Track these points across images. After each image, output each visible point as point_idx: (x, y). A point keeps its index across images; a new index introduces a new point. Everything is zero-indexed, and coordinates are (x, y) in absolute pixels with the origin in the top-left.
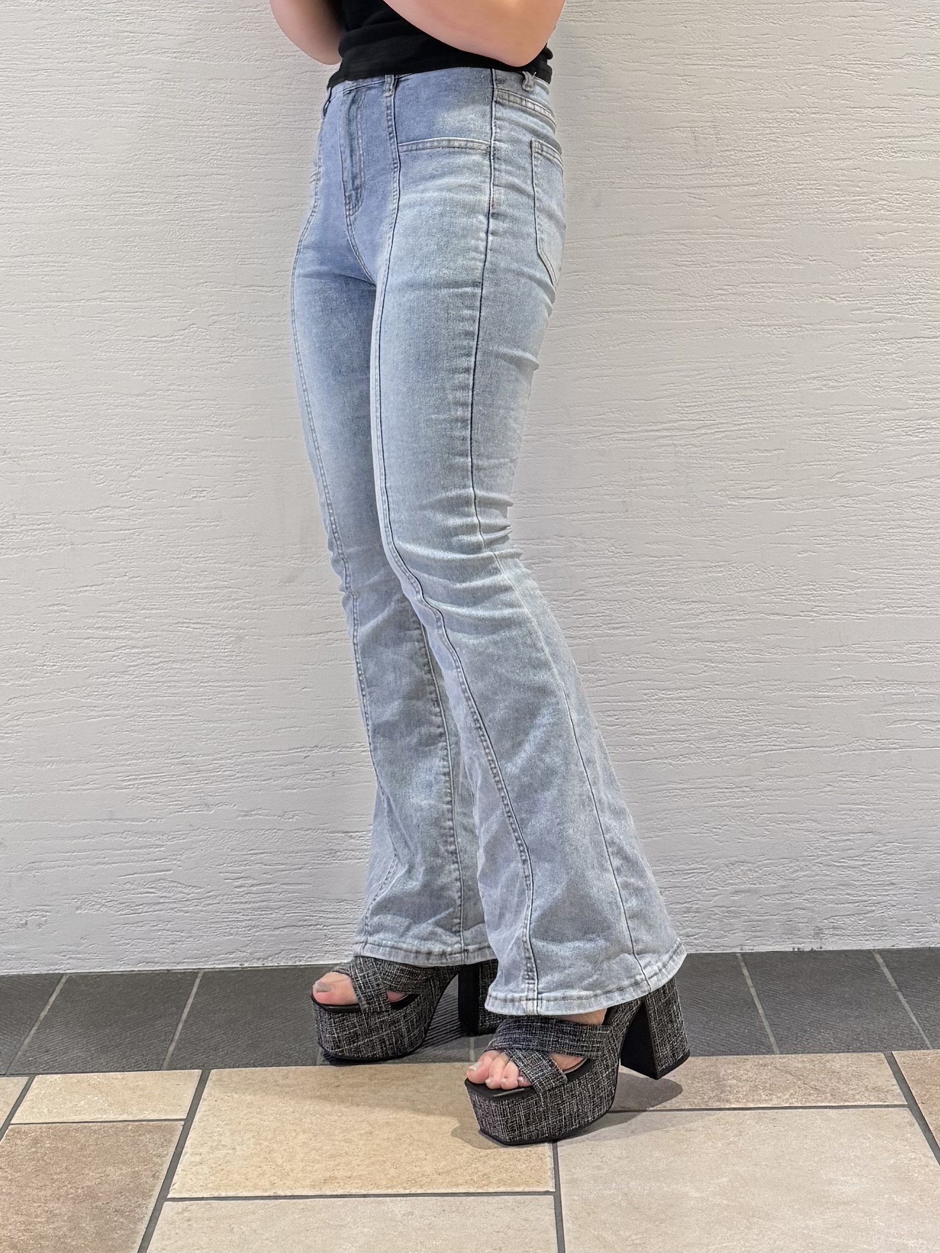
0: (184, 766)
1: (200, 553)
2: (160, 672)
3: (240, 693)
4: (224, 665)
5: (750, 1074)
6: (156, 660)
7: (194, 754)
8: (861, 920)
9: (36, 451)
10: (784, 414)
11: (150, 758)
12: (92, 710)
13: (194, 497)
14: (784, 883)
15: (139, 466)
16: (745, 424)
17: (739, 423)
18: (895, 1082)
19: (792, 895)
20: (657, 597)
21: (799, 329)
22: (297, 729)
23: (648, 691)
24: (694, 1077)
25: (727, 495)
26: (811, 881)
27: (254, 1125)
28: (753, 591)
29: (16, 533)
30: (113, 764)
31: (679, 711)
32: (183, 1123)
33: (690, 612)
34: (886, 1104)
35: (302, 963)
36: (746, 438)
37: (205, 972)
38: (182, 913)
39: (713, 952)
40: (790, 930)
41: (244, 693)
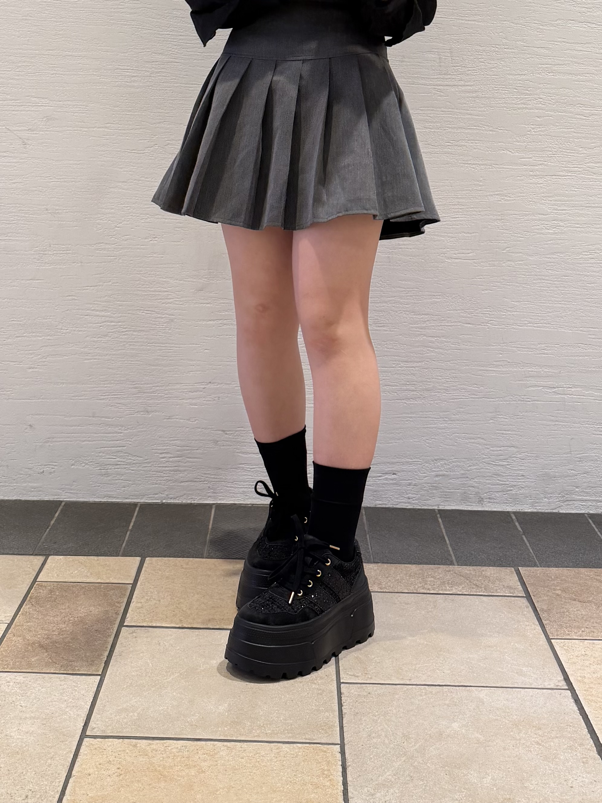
0: (136, 389)
1: (152, 272)
2: (126, 336)
3: (170, 351)
4: (162, 334)
5: (441, 576)
6: (124, 330)
7: (143, 383)
8: (504, 495)
9: (64, 209)
10: (479, 213)
12: (87, 356)
13: (151, 241)
14: (464, 472)
15: (121, 221)
16: (457, 217)
17: (454, 217)
18: (519, 584)
19: (467, 479)
20: (403, 310)
21: (490, 167)
22: (200, 372)
23: (395, 362)
24: (410, 576)
25: (446, 256)
26: (479, 472)
27: (170, 588)
28: (456, 310)
29: (51, 255)
30: (96, 386)
31: (412, 374)
32: (131, 586)
33: (421, 320)
34: (514, 595)
35: (195, 502)
36: (457, 225)
37: (141, 505)
38: (130, 471)
39: (423, 508)
40: (465, 498)
41: (171, 351)
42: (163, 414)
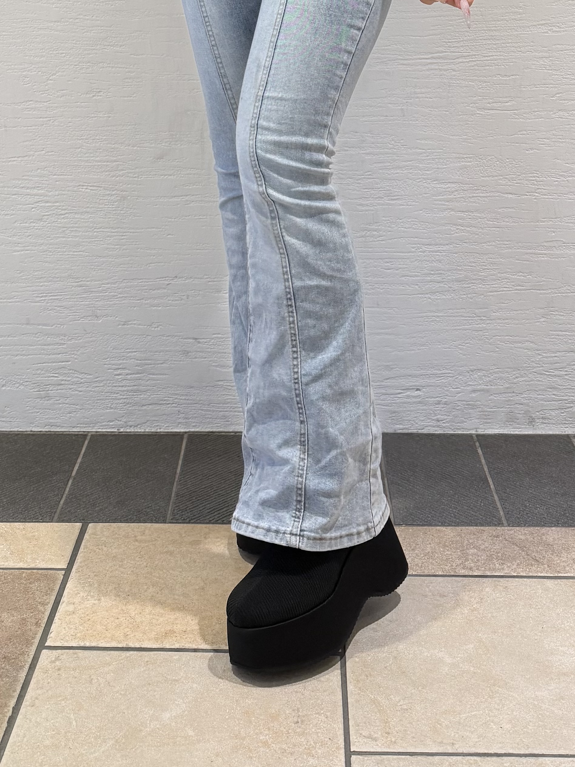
0: (82, 287)
1: (96, 136)
2: (65, 220)
3: (123, 237)
4: (112, 217)
6: (63, 212)
7: (88, 279)
10: (520, 51)
11: (57, 281)
12: (16, 246)
13: (94, 96)
14: (509, 385)
15: (55, 72)
16: (491, 56)
19: (514, 394)
20: (423, 178)
22: (163, 264)
23: (415, 245)
25: (477, 107)
26: (528, 385)
28: (493, 176)
30: (31, 285)
31: (437, 260)
32: (63, 572)
33: (447, 190)
35: (162, 430)
36: (492, 66)
37: (92, 435)
38: (77, 392)
39: (456, 432)
40: (511, 419)
41: (125, 237)
42: (117, 319)
